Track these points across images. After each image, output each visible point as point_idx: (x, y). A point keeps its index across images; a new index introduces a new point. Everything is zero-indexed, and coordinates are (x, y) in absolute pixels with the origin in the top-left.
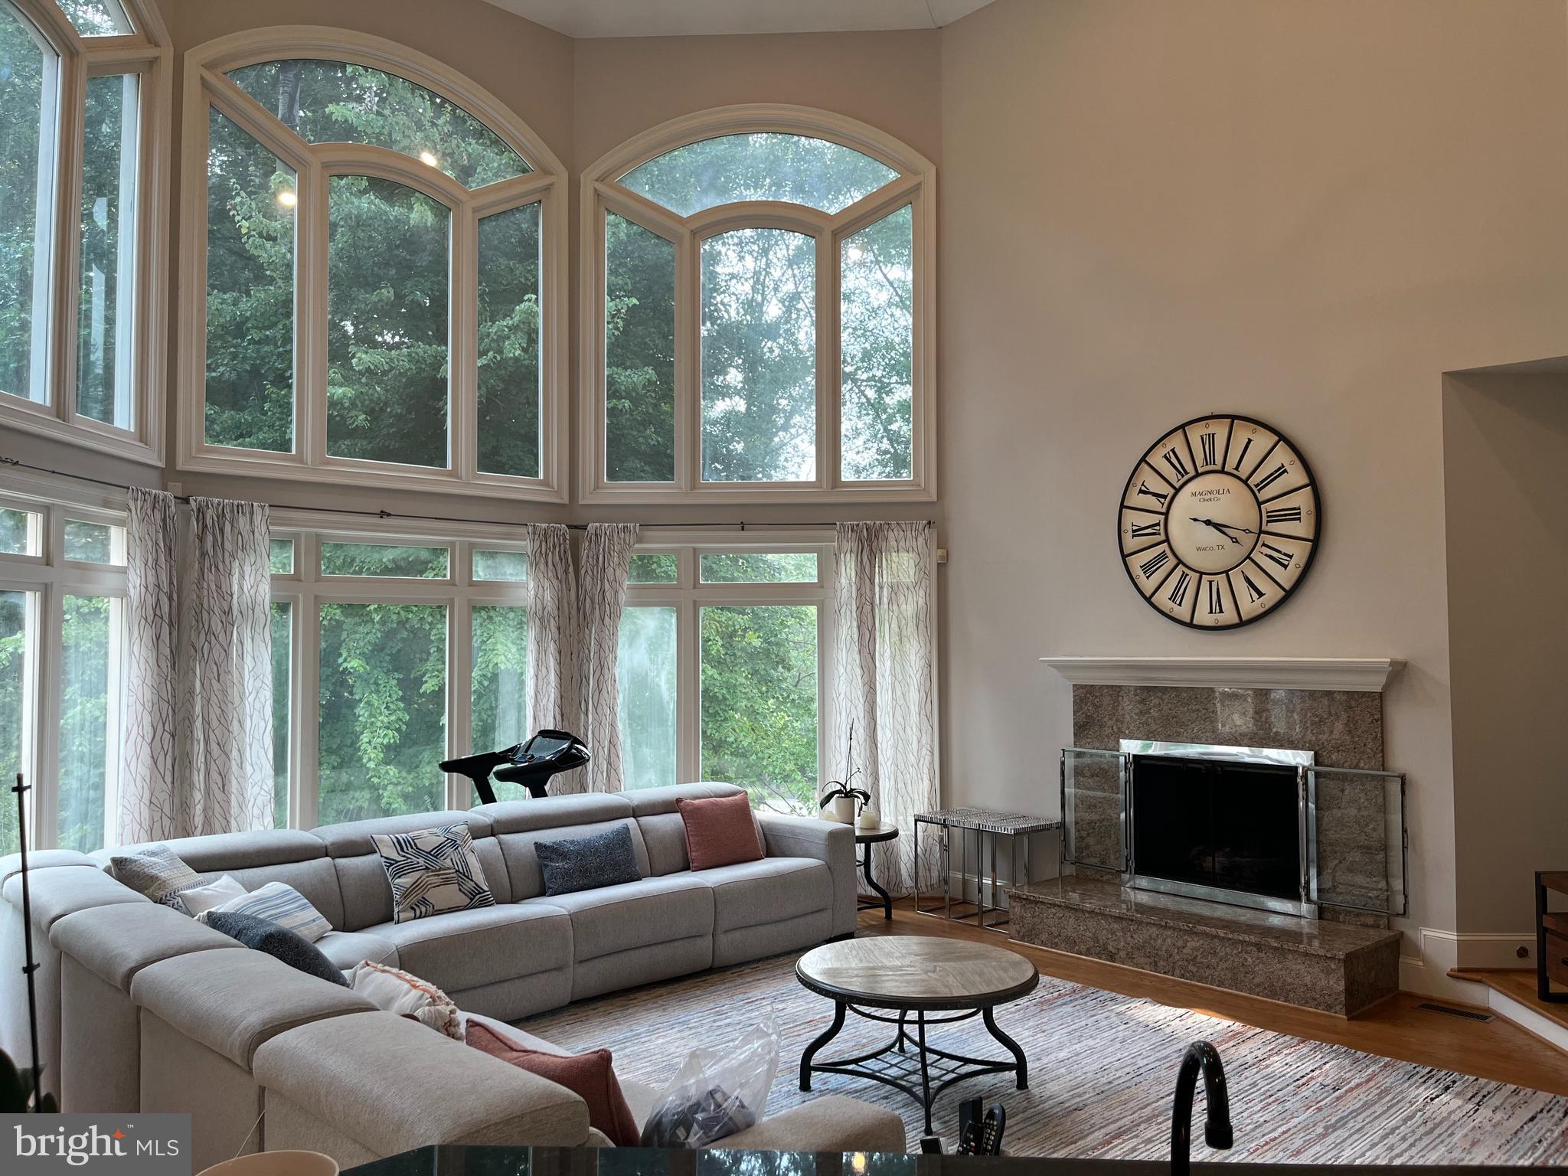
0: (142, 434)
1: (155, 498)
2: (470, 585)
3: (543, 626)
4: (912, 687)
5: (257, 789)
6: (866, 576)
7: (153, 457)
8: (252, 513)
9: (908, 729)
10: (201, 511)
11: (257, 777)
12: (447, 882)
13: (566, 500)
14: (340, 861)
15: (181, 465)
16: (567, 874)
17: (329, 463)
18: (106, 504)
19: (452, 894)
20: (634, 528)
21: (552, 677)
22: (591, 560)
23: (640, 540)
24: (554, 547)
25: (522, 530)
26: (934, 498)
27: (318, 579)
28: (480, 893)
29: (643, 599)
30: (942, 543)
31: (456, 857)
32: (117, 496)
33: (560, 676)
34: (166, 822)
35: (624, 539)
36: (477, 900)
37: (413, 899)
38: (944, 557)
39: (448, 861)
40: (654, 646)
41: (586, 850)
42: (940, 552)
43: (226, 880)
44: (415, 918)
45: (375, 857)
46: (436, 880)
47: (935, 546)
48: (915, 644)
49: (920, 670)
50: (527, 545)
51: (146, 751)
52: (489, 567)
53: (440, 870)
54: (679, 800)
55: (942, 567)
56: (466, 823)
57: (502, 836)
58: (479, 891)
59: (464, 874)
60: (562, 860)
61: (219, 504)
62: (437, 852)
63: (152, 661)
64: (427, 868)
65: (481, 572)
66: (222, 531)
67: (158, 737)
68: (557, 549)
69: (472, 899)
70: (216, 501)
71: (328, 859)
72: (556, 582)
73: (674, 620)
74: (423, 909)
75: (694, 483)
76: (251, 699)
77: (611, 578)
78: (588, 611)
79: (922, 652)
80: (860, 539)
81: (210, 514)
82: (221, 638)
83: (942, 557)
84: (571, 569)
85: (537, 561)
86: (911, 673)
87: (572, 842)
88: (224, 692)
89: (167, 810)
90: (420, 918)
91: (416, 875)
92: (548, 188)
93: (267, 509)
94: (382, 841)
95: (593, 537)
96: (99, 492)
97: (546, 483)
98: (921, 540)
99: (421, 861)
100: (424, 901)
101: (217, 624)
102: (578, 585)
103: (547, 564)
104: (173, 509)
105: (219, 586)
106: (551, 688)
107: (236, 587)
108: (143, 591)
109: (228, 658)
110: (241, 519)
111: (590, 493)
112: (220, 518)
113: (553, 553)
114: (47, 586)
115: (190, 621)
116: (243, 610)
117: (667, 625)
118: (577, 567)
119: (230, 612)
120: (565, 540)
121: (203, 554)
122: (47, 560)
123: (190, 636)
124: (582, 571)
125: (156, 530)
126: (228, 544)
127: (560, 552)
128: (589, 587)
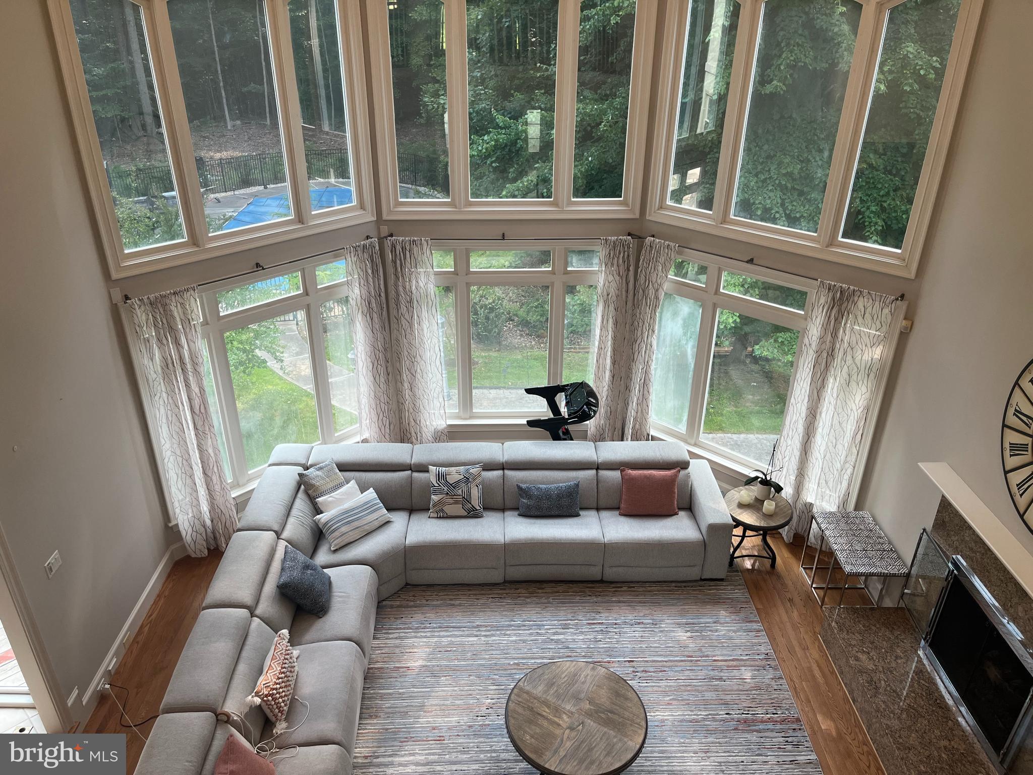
1: (363, 246)
2: (564, 274)
3: (606, 306)
4: (852, 418)
6: (832, 331)
7: (369, 216)
8: (421, 244)
9: (839, 447)
10: (393, 246)
12: (456, 502)
13: (637, 216)
14: (415, 475)
15: (385, 217)
16: (528, 507)
17: (469, 204)
19: (458, 509)
20: (675, 248)
22: (645, 263)
24: (620, 253)
26: (912, 275)
27: (468, 273)
28: (474, 511)
30: (910, 316)
31: (465, 489)
33: (615, 339)
35: (668, 254)
36: (472, 513)
37: (438, 508)
38: (908, 327)
39: (460, 491)
40: (686, 326)
42: (904, 323)
44: (437, 517)
46: (451, 501)
47: (902, 316)
48: (864, 389)
49: (862, 409)
50: (601, 252)
51: (370, 374)
52: (580, 260)
53: (455, 495)
54: (624, 468)
55: (904, 337)
56: (483, 465)
57: (506, 472)
58: (474, 509)
59: (467, 499)
60: (528, 499)
61: (403, 241)
62: (456, 484)
63: (369, 332)
64: (448, 493)
65: (576, 265)
66: (405, 256)
67: (375, 367)
68: (622, 254)
69: (469, 513)
70: (401, 239)
71: (409, 472)
72: (617, 278)
73: (701, 311)
74: (442, 514)
75: (725, 218)
77: (654, 280)
78: (640, 298)
79: (868, 395)
80: (833, 299)
81: (398, 248)
82: (407, 316)
83: (906, 328)
84: (631, 270)
85: (609, 261)
86: (854, 408)
87: (538, 489)
90: (440, 517)
91: (441, 496)
93: (429, 241)
94: (432, 469)
95: (648, 248)
97: (625, 203)
98: (886, 311)
99: (446, 489)
100: (442, 510)
101: (403, 309)
102: (636, 280)
103: (612, 265)
104: (377, 248)
105: (404, 288)
106: (610, 343)
107: (414, 287)
108: (359, 297)
109: (411, 325)
110: (415, 249)
111: (654, 212)
112: (404, 249)
113: (618, 258)
114: (308, 305)
115: (392, 305)
116: (419, 299)
117: (696, 313)
118: (637, 267)
119: (411, 301)
120: (629, 248)
121: (396, 269)
122: (306, 293)
123: (393, 312)
124: (639, 270)
125: (366, 265)
126: (408, 265)
127: (623, 256)
128: (642, 282)
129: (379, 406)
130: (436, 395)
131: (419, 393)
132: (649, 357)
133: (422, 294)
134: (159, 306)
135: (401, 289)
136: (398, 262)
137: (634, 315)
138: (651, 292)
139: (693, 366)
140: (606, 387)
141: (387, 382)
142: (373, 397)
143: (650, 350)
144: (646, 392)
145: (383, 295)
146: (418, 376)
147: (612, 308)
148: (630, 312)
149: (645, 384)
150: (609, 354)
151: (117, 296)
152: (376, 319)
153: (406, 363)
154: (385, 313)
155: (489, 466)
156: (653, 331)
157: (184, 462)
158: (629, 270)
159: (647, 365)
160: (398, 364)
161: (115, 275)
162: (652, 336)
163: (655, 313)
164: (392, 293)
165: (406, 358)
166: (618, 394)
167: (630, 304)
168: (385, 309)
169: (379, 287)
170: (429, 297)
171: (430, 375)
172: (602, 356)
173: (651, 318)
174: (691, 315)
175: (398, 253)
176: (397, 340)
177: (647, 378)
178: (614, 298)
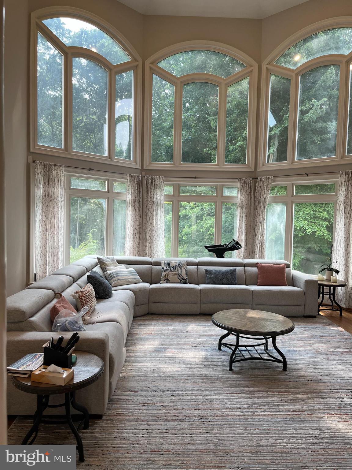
0: (135, 161)
1: (135, 176)
2: (222, 197)
3: (242, 209)
5: (161, 249)
7: (138, 166)
8: (160, 179)
10: (147, 179)
11: (161, 245)
12: (175, 275)
13: (253, 170)
14: (154, 266)
15: (145, 168)
16: (211, 279)
17: (181, 164)
18: (123, 178)
19: (176, 278)
20: (272, 177)
21: (244, 224)
22: (258, 188)
23: (274, 181)
24: (247, 184)
25: (237, 180)
27: (179, 196)
28: (183, 280)
29: (277, 200)
31: (179, 269)
32: (125, 176)
33: (246, 224)
34: (136, 253)
35: (269, 181)
36: (182, 281)
37: (165, 278)
39: (177, 270)
40: (279, 216)
41: (220, 273)
43: (123, 266)
44: (165, 283)
45: (161, 266)
46: (172, 274)
50: (238, 184)
51: (132, 236)
53: (174, 272)
54: (258, 263)
56: (187, 261)
57: (199, 266)
58: (184, 279)
59: (180, 274)
60: (211, 275)
61: (152, 177)
62: (175, 267)
63: (134, 216)
64: (170, 271)
65: (227, 193)
66: (152, 183)
67: (135, 233)
68: (248, 185)
69: (181, 281)
70: (151, 176)
71: (151, 265)
72: (246, 196)
73: (286, 207)
74: (167, 281)
75: (293, 161)
76: (160, 226)
77: (263, 194)
78: (257, 204)
80: (348, 177)
81: (150, 180)
82: (151, 210)
84: (252, 192)
85: (242, 189)
87: (215, 271)
88: (151, 224)
89: (136, 251)
90: (166, 283)
91: (167, 272)
92: (252, 71)
93: (163, 178)
94: (162, 262)
95: (260, 181)
96: (121, 176)
97: (248, 165)
99: (169, 269)
100: (168, 279)
101: (150, 207)
102: (254, 197)
103: (244, 190)
104: (141, 179)
105: (151, 198)
106: (244, 228)
107: (155, 198)
108: (131, 199)
109: (152, 215)
110: (157, 180)
111: (261, 167)
112: (152, 181)
113: (246, 187)
114: (108, 197)
115: (145, 206)
116: (157, 204)
117: (284, 209)
118: (255, 191)
119: (153, 204)
120: (250, 182)
121: (148, 190)
122: (108, 192)
123: (145, 210)
124: (256, 192)
125: (135, 184)
126: (153, 187)
127: (248, 186)
128: (258, 197)
129: (134, 254)
130: (161, 254)
131: (154, 250)
132: (263, 232)
133: (158, 203)
134: (47, 168)
135: (149, 198)
136: (149, 186)
137: (254, 214)
138: (262, 199)
139: (284, 235)
140: (243, 250)
141: (139, 244)
142: (132, 249)
143: (263, 229)
144: (262, 250)
145: (141, 200)
146: (154, 242)
147: (244, 210)
148: (253, 211)
149: (262, 246)
150: (244, 233)
151: (31, 160)
152: (137, 210)
153: (148, 233)
154: (141, 209)
155: (190, 264)
156: (264, 219)
157: (44, 247)
158: (251, 192)
159: (262, 235)
160: (145, 236)
161: (32, 150)
162: (264, 221)
163: (265, 209)
164: (145, 200)
165: (149, 231)
166: (249, 253)
167: (252, 208)
168: (141, 207)
169: (140, 197)
170: (161, 203)
171: (159, 243)
172: (240, 235)
173: (263, 212)
174: (282, 211)
175: (149, 182)
176: (145, 224)
177: (263, 243)
178: (245, 205)
